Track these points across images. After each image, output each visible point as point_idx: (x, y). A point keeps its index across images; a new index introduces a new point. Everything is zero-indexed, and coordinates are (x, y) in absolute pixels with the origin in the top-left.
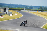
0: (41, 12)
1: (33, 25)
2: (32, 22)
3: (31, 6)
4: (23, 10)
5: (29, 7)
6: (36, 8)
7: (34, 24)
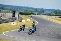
0: (59, 17)
3: (43, 9)
4: (35, 14)
5: (39, 11)
6: (49, 12)
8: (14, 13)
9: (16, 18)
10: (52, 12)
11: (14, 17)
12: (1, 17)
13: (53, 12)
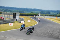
1: (50, 34)
2: (50, 31)
4: (38, 15)
6: (54, 13)
7: (52, 34)
8: (14, 14)
9: (17, 19)
10: (57, 13)
11: (15, 18)
12: (3, 19)
13: (59, 13)
